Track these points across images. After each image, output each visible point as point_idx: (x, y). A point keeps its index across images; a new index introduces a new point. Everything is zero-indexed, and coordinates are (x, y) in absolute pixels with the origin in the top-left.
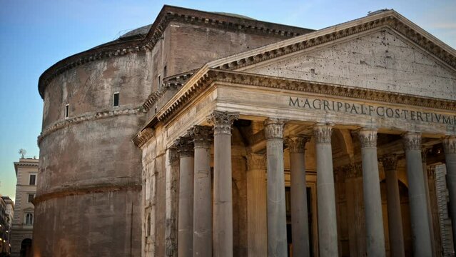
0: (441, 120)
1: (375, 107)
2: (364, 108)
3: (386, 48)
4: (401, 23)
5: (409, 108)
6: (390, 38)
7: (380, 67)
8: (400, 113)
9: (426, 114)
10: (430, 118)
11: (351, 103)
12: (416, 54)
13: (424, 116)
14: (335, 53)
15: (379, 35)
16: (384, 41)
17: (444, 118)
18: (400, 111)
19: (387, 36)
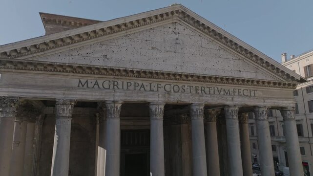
0: (222, 93)
1: (163, 85)
2: (152, 87)
3: (176, 36)
4: (188, 16)
5: (194, 84)
6: (180, 28)
7: (170, 51)
8: (185, 88)
9: (209, 88)
10: (212, 91)
11: (140, 83)
12: (203, 40)
13: (207, 90)
14: (128, 41)
15: (171, 26)
16: (175, 31)
17: (224, 90)
18: (186, 87)
19: (178, 26)
